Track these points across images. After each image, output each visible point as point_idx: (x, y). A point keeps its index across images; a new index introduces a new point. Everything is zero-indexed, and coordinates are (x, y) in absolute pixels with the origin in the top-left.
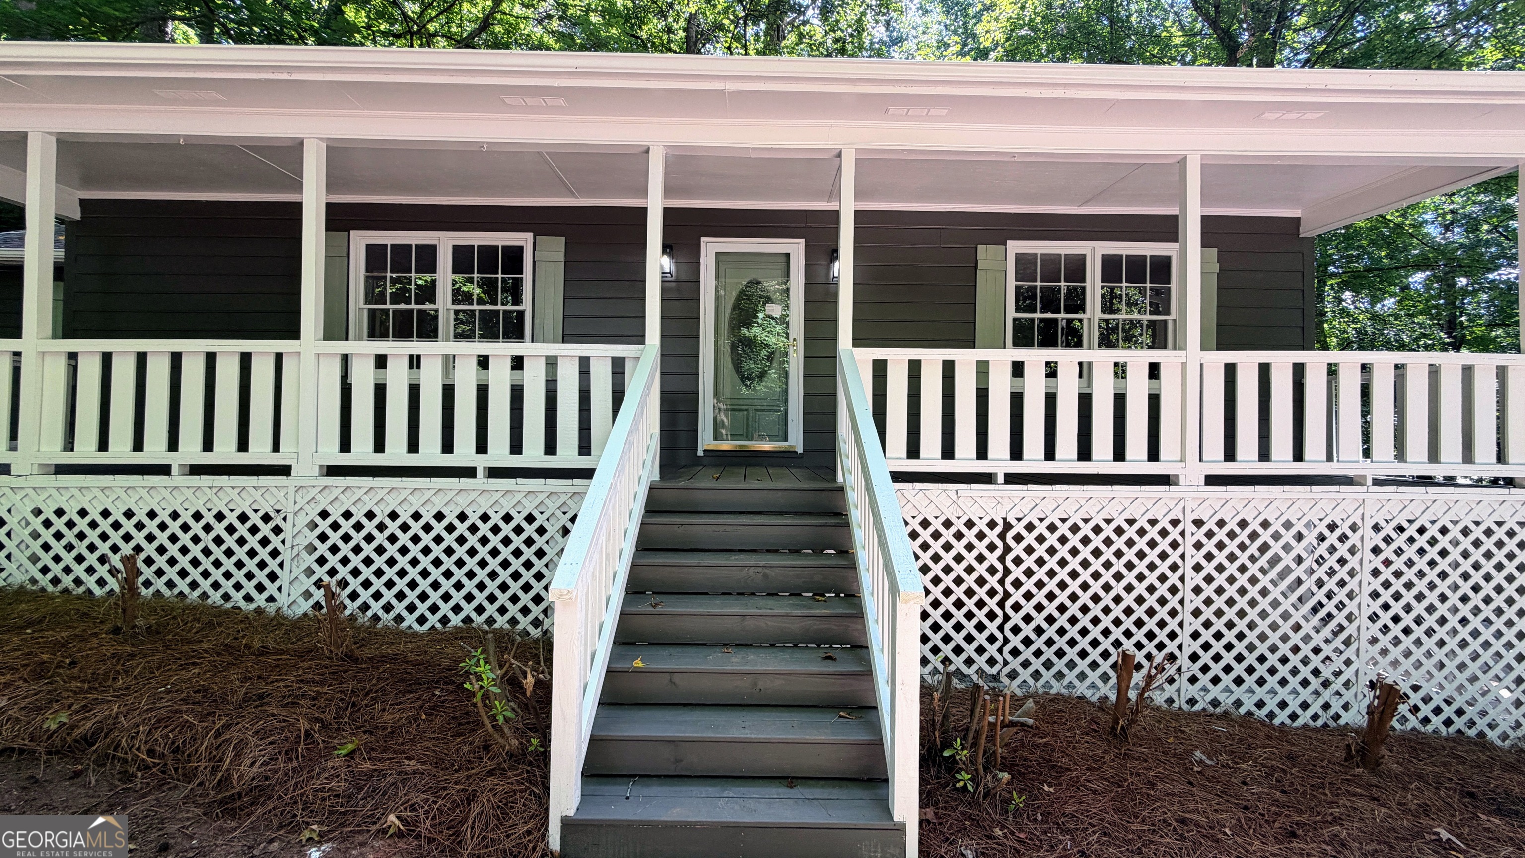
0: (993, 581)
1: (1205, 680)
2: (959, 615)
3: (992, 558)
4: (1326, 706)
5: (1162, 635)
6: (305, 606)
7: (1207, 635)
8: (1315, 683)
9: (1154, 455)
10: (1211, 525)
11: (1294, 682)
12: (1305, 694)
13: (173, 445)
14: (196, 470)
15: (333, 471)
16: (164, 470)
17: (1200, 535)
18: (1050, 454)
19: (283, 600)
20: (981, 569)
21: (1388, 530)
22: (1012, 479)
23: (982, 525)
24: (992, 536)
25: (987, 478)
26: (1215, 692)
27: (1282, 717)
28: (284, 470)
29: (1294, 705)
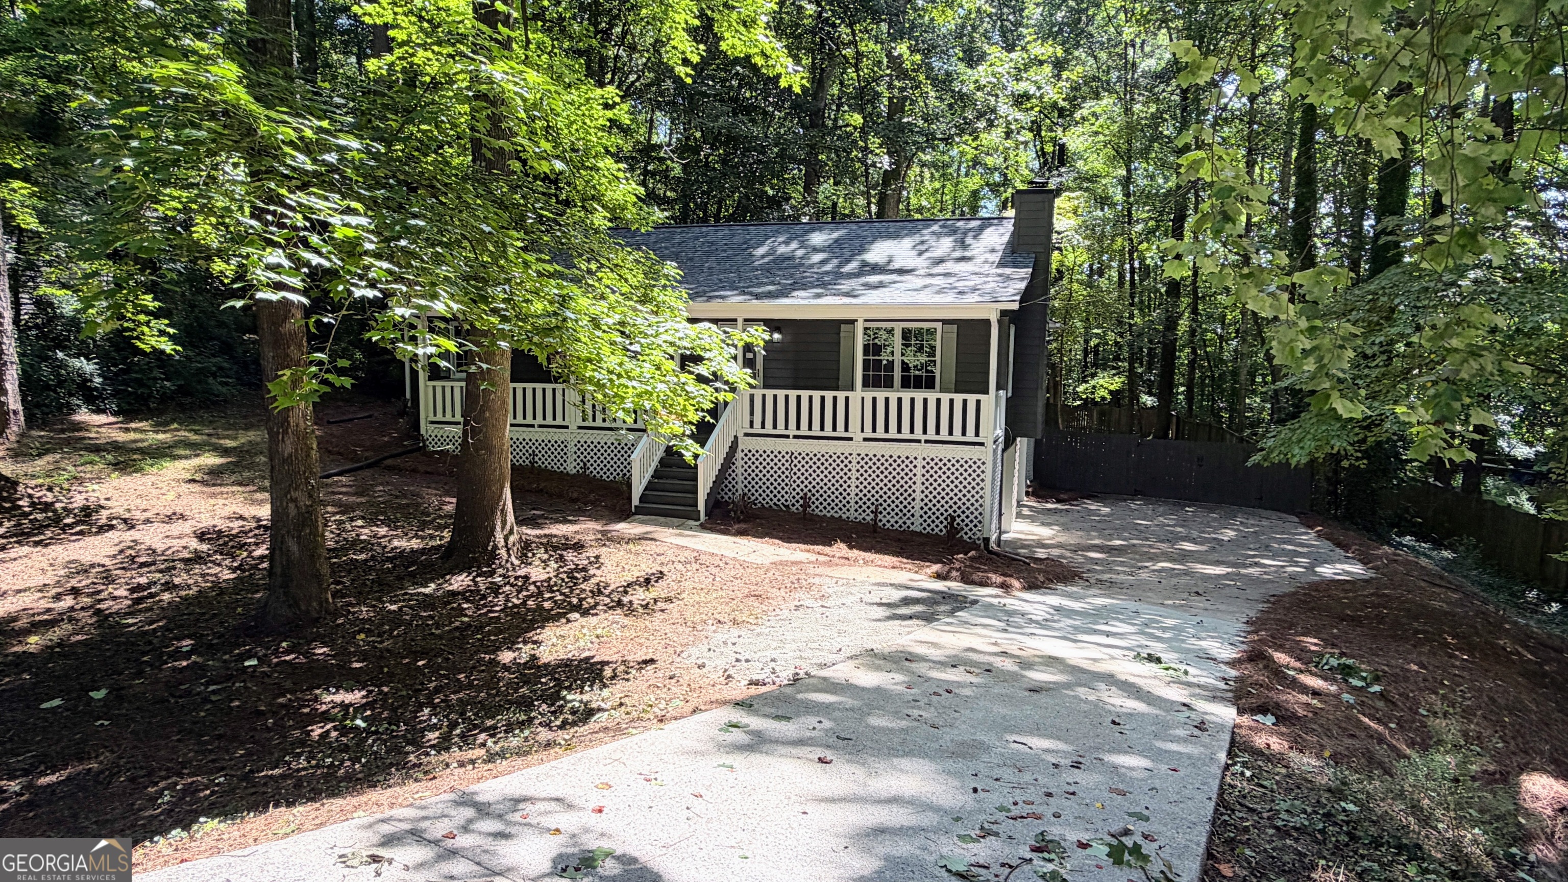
0: (787, 473)
1: (860, 511)
2: (775, 484)
3: (787, 465)
4: (905, 523)
5: (845, 494)
6: (574, 471)
7: (861, 495)
8: (901, 514)
9: (846, 430)
10: (863, 455)
11: (893, 514)
12: (897, 518)
13: (534, 418)
14: (540, 426)
15: (580, 428)
16: (533, 426)
17: (859, 459)
18: (810, 428)
19: (568, 469)
20: (783, 469)
21: (928, 460)
22: (795, 437)
23: (783, 453)
24: (787, 457)
25: (787, 437)
26: (864, 515)
27: (888, 525)
28: (567, 427)
29: (892, 521)
